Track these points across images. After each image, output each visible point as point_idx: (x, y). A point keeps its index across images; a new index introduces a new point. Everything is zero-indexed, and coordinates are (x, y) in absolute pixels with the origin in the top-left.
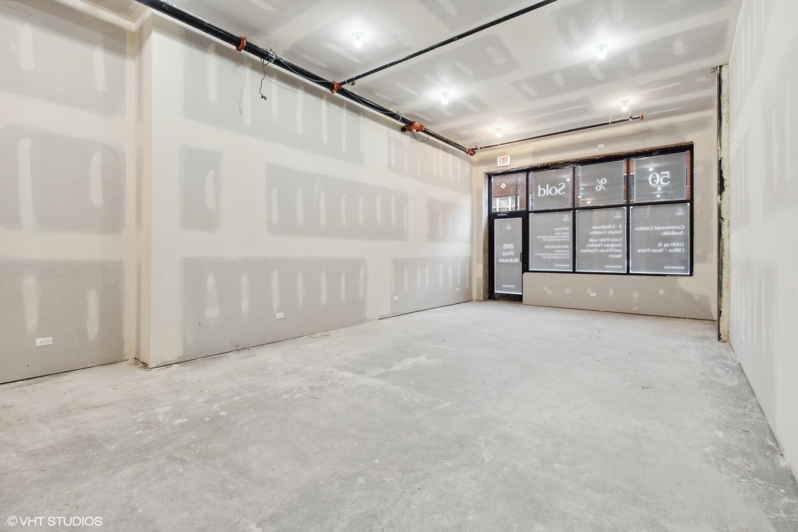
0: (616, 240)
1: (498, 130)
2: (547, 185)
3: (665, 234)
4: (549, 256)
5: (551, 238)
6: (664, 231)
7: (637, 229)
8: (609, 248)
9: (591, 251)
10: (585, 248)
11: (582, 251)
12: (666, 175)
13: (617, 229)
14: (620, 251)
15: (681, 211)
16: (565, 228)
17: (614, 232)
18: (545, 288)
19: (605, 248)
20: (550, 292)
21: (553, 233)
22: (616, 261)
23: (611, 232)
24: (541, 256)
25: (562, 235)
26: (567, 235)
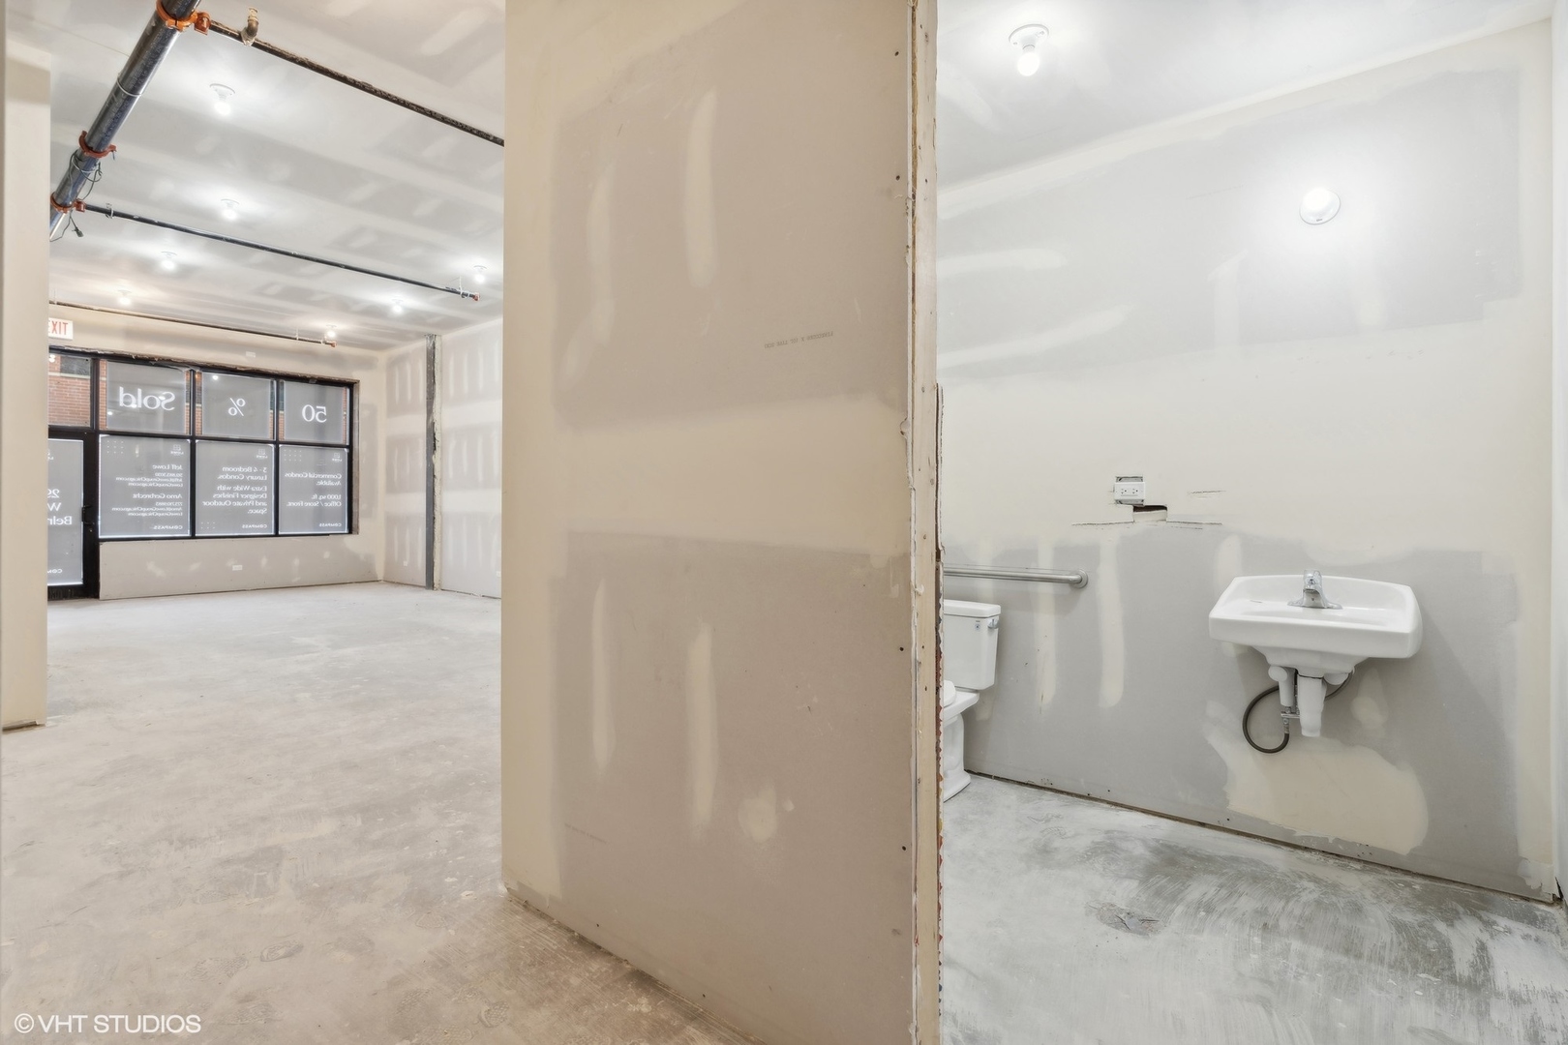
0: (259, 489)
1: (125, 293)
2: (140, 391)
3: (321, 483)
4: (142, 512)
5: (146, 482)
6: (319, 479)
7: (287, 475)
8: (249, 500)
9: (221, 504)
10: (211, 500)
11: (205, 503)
12: (323, 410)
13: (259, 473)
14: (264, 504)
15: (338, 458)
16: (174, 467)
17: (256, 478)
18: (151, 566)
19: (243, 500)
20: (159, 572)
21: (151, 474)
22: (258, 519)
23: (252, 478)
24: (125, 512)
25: (169, 478)
26: (179, 478)
